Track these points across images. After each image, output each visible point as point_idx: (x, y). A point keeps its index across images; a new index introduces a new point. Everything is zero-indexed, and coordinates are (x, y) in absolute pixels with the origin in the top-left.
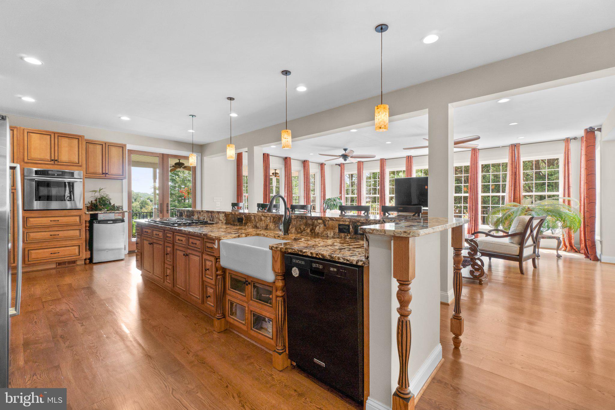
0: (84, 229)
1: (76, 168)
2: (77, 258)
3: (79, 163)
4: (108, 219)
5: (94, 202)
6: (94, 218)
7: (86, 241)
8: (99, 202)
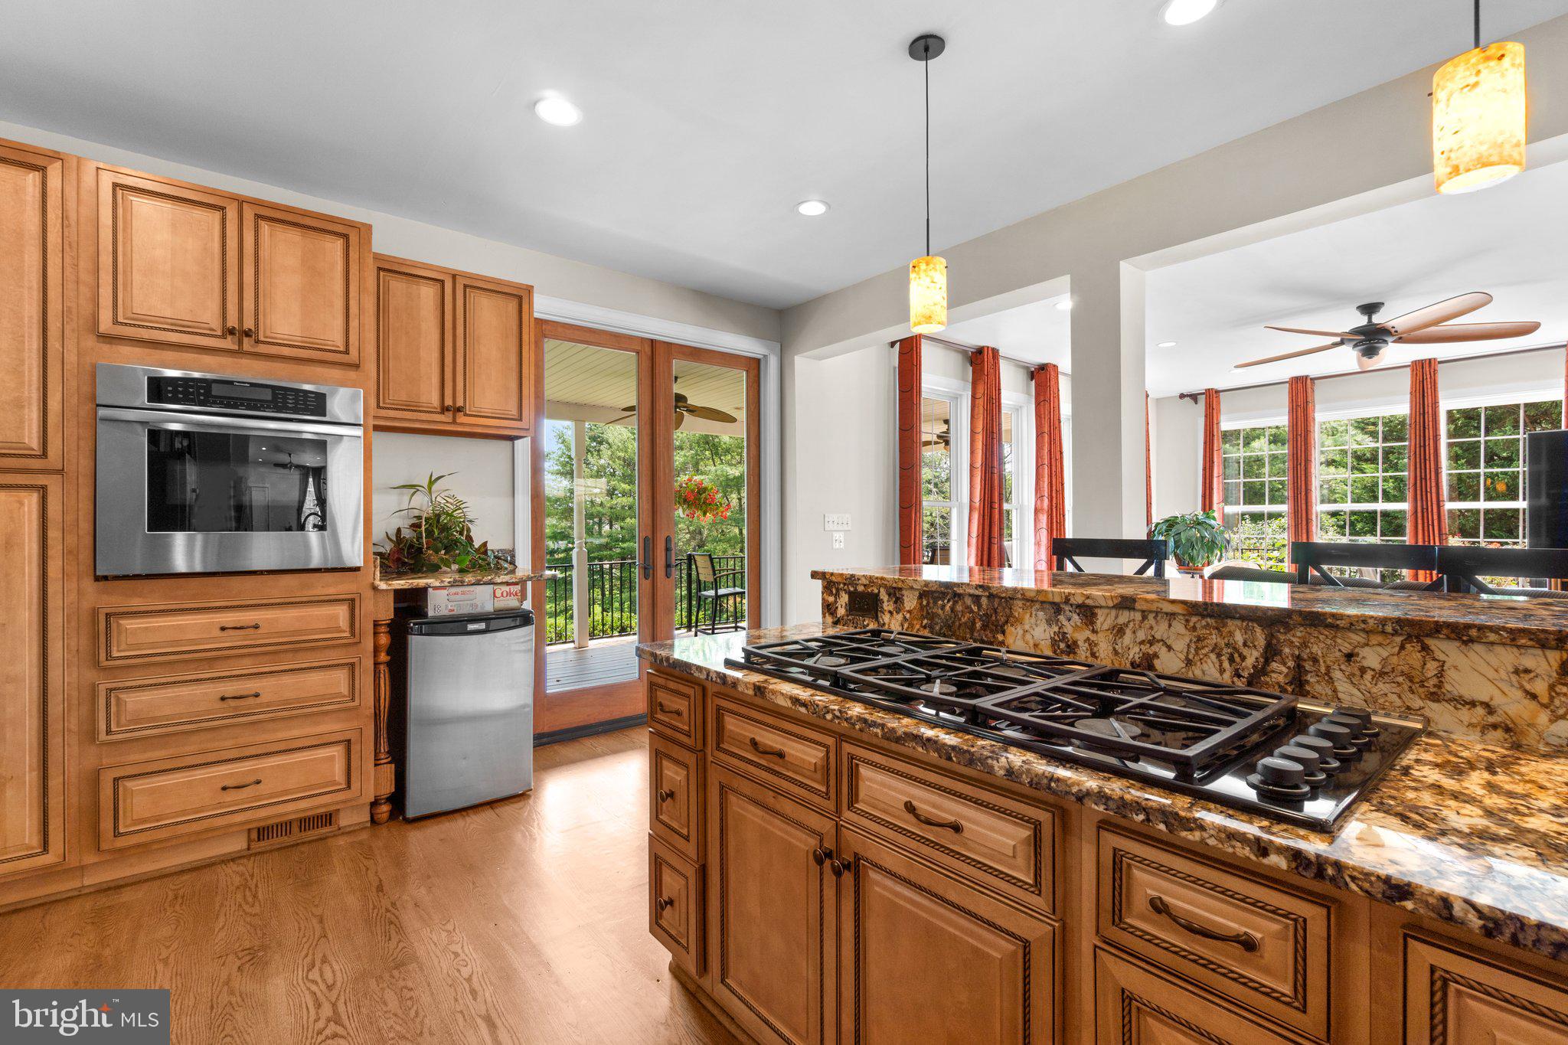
0: (369, 663)
1: (336, 373)
2: (337, 803)
3: (347, 352)
4: (465, 609)
5: (407, 533)
6: (411, 605)
7: (377, 716)
8: (430, 533)
